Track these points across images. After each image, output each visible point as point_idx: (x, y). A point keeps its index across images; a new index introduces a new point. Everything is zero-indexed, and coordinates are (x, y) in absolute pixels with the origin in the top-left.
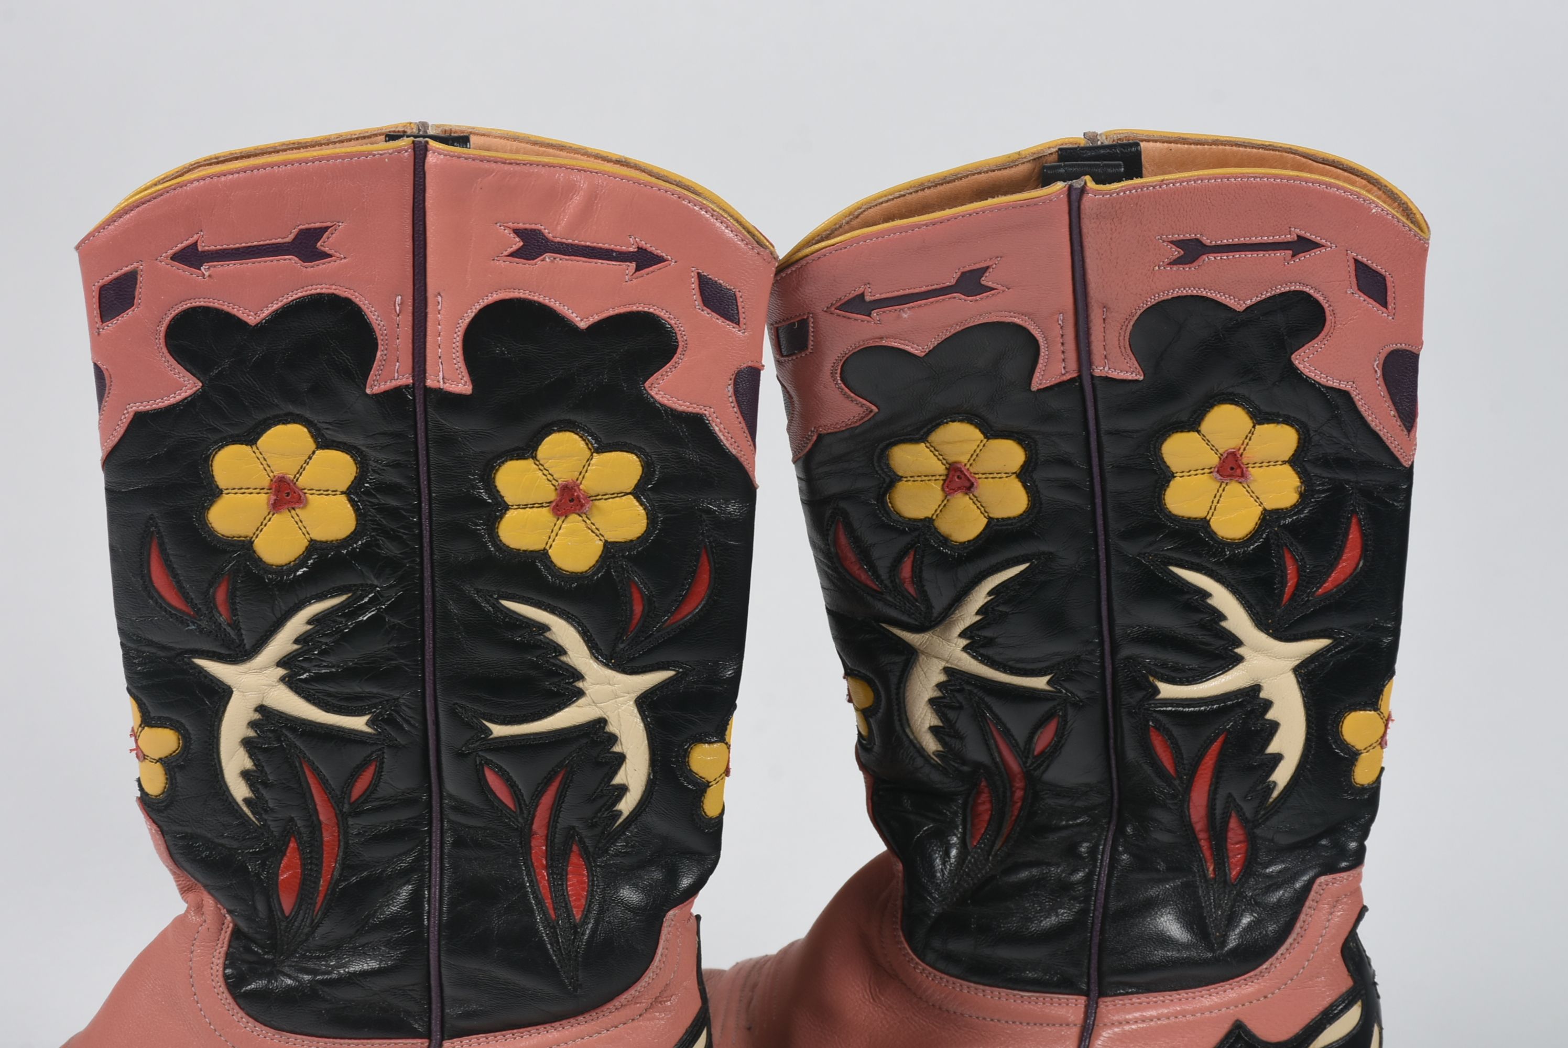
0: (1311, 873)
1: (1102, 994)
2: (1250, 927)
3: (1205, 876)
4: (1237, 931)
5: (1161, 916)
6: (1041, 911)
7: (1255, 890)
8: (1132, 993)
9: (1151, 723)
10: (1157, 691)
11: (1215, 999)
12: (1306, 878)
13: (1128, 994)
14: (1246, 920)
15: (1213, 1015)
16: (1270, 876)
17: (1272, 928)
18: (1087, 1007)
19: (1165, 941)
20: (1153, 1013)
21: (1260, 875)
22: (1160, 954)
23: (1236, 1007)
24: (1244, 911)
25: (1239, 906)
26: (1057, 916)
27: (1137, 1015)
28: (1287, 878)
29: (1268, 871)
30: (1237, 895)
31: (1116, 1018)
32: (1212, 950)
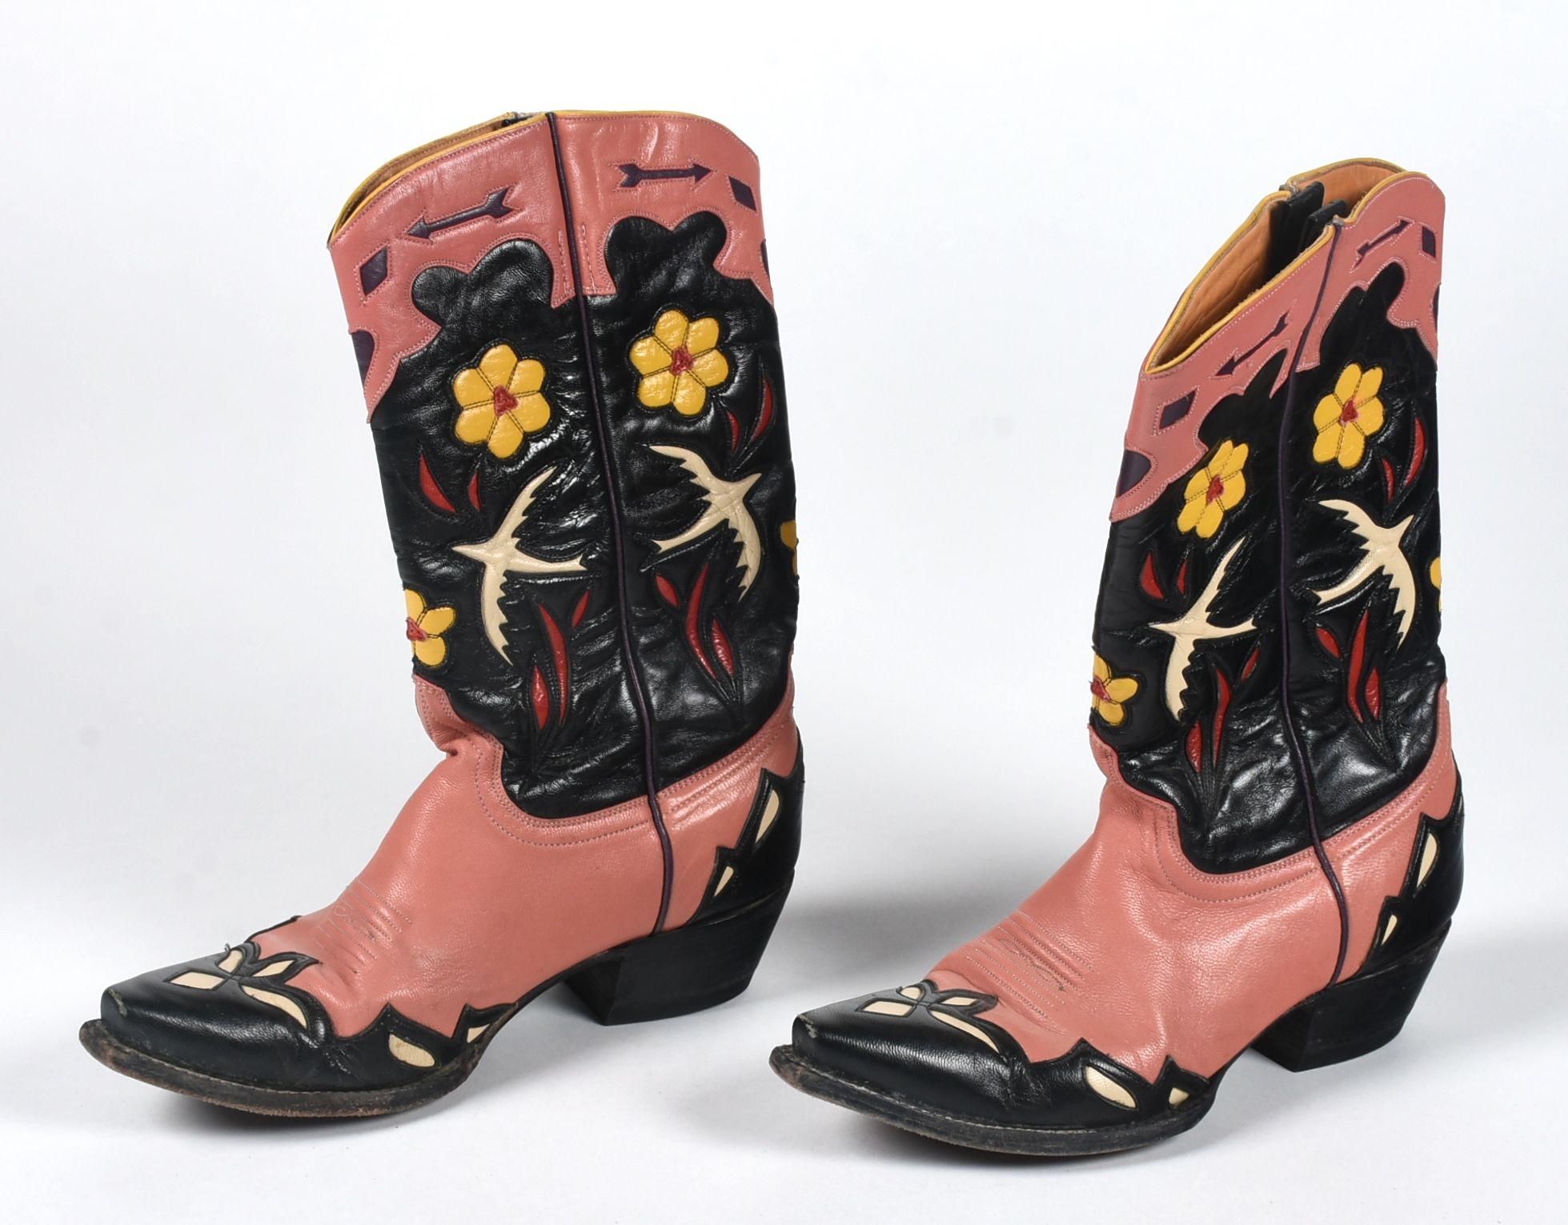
0: (1434, 689)
1: (1322, 839)
2: (1410, 746)
3: (1358, 722)
4: (1403, 751)
5: (1348, 763)
6: (1269, 797)
7: (1398, 717)
8: (1344, 828)
9: (1318, 625)
10: (1319, 599)
11: (1404, 806)
12: (1432, 693)
13: (1341, 830)
14: (1405, 742)
15: (1407, 817)
16: (1403, 704)
17: (1423, 739)
18: (1316, 852)
19: (1361, 780)
20: (1369, 834)
21: (1395, 706)
22: (1359, 792)
23: (1417, 804)
24: (1398, 735)
25: (1391, 734)
26: (1282, 795)
27: (1359, 840)
28: (1417, 700)
29: (1399, 700)
30: (1385, 726)
31: (1345, 849)
32: (1394, 771)
